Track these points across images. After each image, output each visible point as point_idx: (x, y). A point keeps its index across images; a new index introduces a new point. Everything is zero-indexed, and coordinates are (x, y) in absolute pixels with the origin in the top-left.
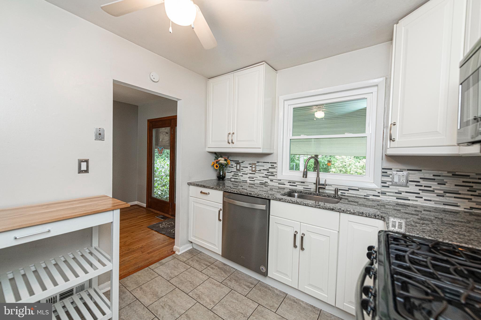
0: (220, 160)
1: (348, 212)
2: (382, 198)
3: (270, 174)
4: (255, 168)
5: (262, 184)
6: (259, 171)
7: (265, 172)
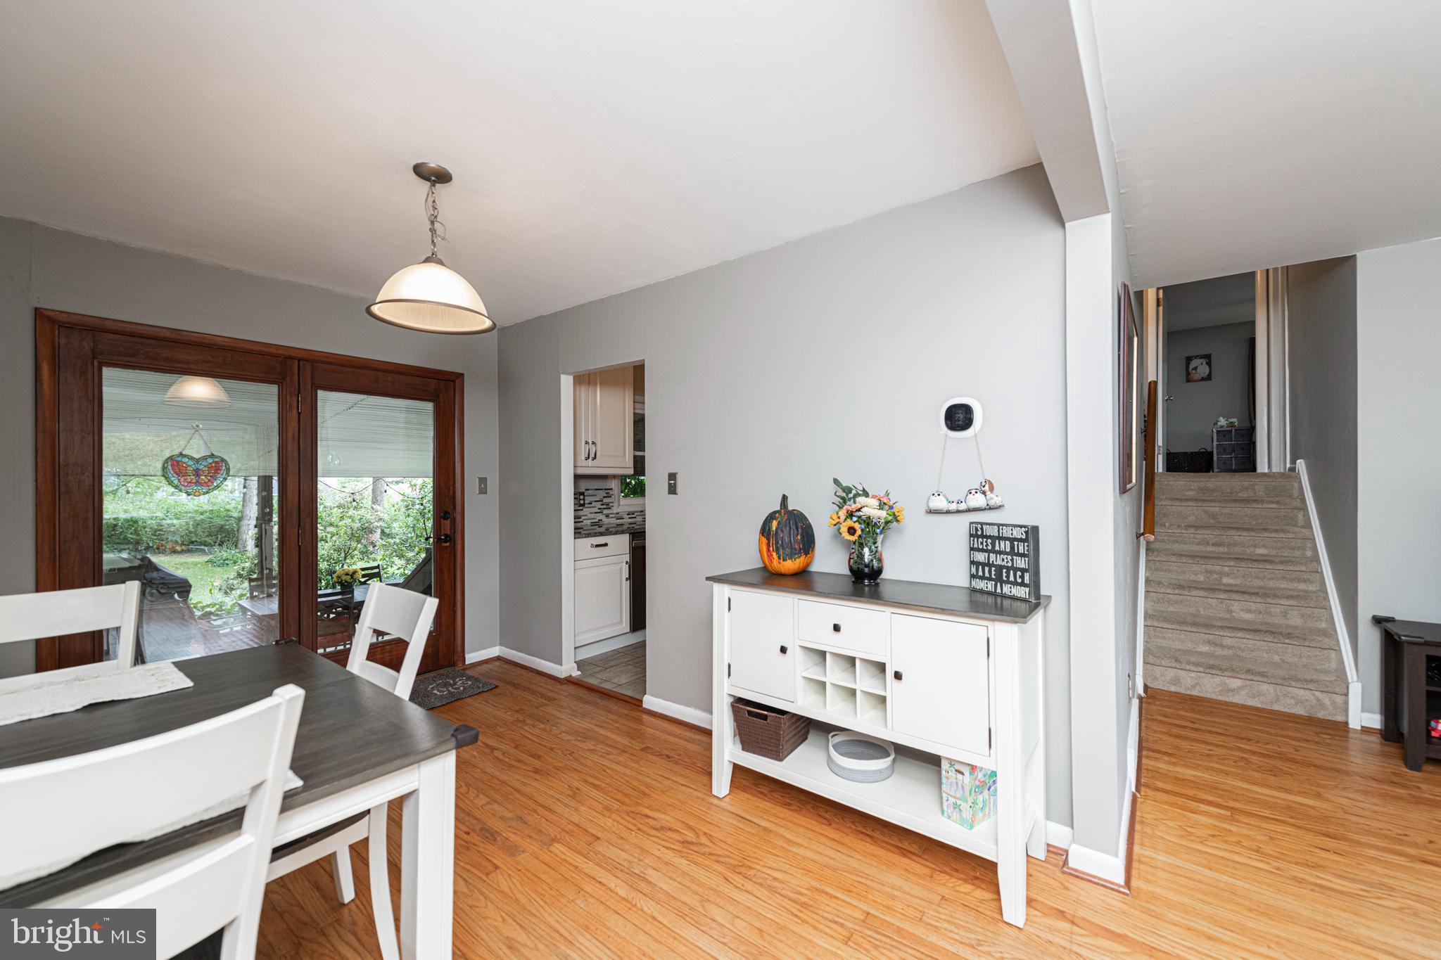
3: (605, 507)
4: (584, 499)
5: (593, 524)
6: (589, 504)
7: (599, 505)
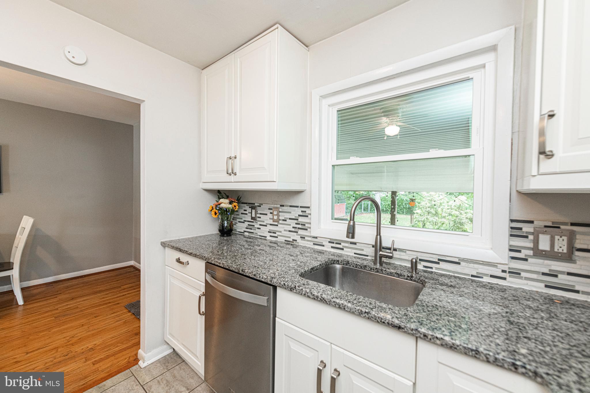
0: (221, 204)
1: (438, 342)
2: (512, 283)
3: (300, 226)
4: (278, 215)
5: (288, 242)
6: (283, 220)
7: (293, 223)
